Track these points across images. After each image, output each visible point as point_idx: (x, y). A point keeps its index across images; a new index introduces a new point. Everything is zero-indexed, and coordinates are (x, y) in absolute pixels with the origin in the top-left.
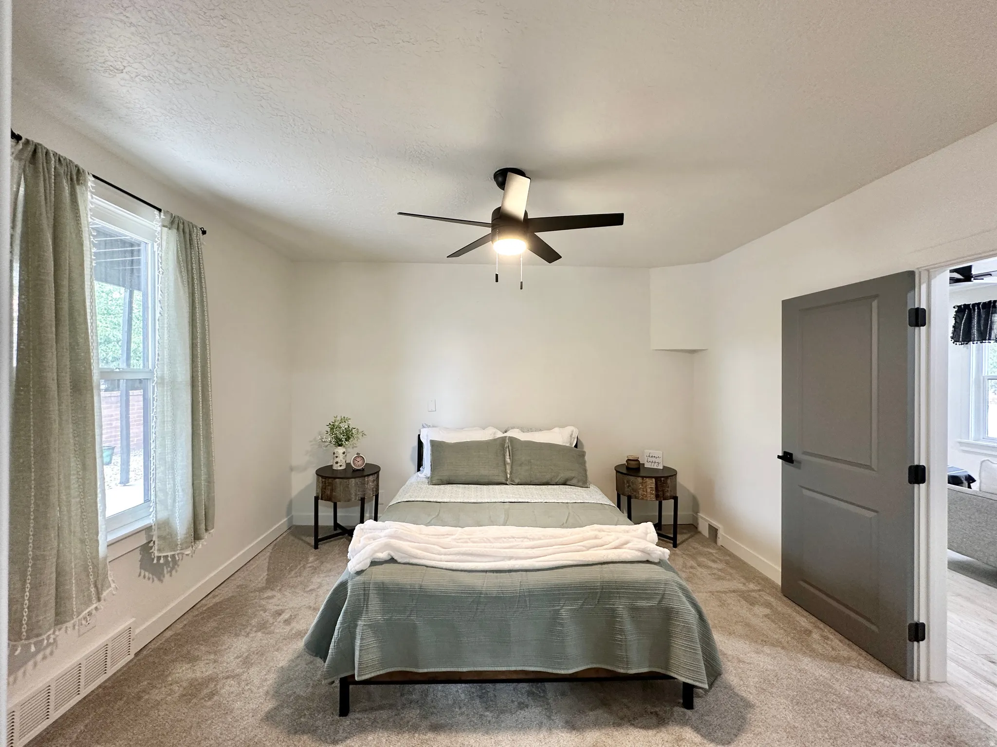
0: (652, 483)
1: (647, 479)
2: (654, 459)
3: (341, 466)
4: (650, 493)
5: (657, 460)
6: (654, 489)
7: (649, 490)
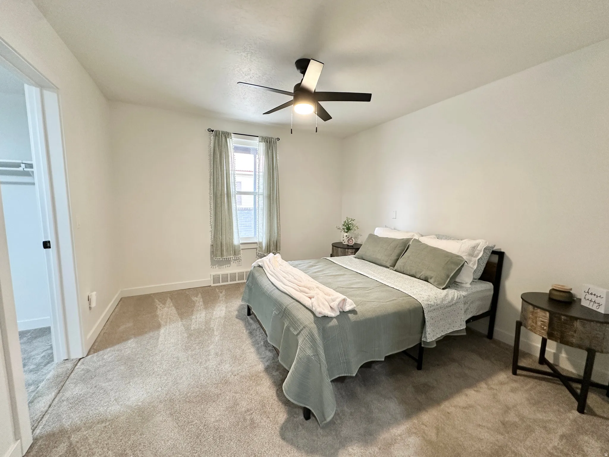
0: (545, 317)
1: (539, 310)
2: (593, 298)
3: (345, 242)
4: (541, 327)
5: (598, 300)
6: (547, 324)
7: (539, 323)
